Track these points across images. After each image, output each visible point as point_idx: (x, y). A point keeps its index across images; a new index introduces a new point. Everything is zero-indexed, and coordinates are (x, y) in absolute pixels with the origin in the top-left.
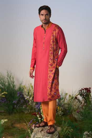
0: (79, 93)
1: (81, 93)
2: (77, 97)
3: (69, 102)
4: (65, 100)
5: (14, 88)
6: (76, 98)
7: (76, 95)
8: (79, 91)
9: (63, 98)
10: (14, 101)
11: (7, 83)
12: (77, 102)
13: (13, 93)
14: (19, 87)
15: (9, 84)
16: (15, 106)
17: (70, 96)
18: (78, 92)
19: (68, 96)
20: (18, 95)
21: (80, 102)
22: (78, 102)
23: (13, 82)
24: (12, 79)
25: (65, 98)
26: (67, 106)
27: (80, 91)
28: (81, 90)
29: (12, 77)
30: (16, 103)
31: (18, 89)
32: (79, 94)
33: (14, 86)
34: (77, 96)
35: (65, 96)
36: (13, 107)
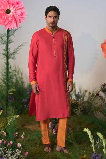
0: (101, 89)
1: (103, 89)
2: (99, 94)
3: (89, 100)
4: (84, 98)
5: (23, 85)
6: (98, 95)
8: (102, 86)
9: (81, 96)
10: (24, 100)
11: (15, 79)
12: (100, 100)
13: (22, 91)
14: (29, 84)
15: (17, 81)
16: (25, 106)
17: (90, 93)
18: (100, 88)
19: (87, 94)
20: (28, 93)
21: (102, 100)
22: (101, 100)
23: (22, 79)
24: (20, 76)
25: (84, 96)
26: (87, 105)
27: (103, 87)
28: (104, 85)
29: (20, 72)
30: (26, 102)
31: (28, 86)
32: (101, 91)
33: (23, 83)
34: (99, 92)
35: (83, 94)
36: (23, 106)
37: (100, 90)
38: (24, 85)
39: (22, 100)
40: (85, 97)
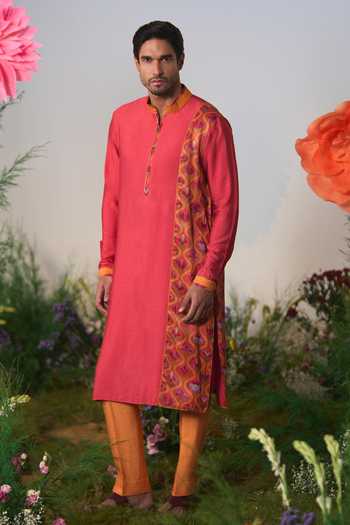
0: (303, 292)
1: (310, 293)
2: (297, 309)
3: (266, 333)
4: (246, 326)
5: (39, 293)
6: (292, 313)
7: (294, 301)
8: (305, 282)
9: (239, 322)
10: (42, 343)
11: (12, 275)
12: (299, 330)
13: (37, 312)
14: (58, 288)
15: (18, 279)
16: (49, 361)
17: (266, 309)
18: (299, 290)
19: (257, 314)
20: (57, 317)
21: (308, 330)
22: (304, 331)
23: (35, 270)
24: (28, 260)
25: (248, 318)
26: (258, 349)
27: (308, 286)
28: (312, 279)
29: (26, 248)
30: (51, 349)
31: (55, 294)
32: (302, 299)
33: (37, 284)
34: (296, 304)
35: (245, 312)
36: (42, 364)
37: (298, 298)
38: (43, 290)
39: (37, 343)
40: (250, 324)
